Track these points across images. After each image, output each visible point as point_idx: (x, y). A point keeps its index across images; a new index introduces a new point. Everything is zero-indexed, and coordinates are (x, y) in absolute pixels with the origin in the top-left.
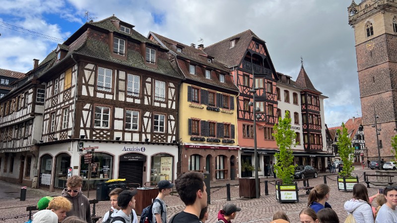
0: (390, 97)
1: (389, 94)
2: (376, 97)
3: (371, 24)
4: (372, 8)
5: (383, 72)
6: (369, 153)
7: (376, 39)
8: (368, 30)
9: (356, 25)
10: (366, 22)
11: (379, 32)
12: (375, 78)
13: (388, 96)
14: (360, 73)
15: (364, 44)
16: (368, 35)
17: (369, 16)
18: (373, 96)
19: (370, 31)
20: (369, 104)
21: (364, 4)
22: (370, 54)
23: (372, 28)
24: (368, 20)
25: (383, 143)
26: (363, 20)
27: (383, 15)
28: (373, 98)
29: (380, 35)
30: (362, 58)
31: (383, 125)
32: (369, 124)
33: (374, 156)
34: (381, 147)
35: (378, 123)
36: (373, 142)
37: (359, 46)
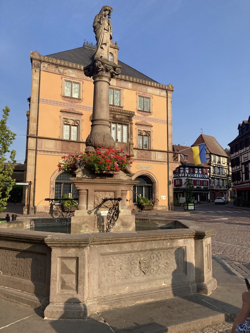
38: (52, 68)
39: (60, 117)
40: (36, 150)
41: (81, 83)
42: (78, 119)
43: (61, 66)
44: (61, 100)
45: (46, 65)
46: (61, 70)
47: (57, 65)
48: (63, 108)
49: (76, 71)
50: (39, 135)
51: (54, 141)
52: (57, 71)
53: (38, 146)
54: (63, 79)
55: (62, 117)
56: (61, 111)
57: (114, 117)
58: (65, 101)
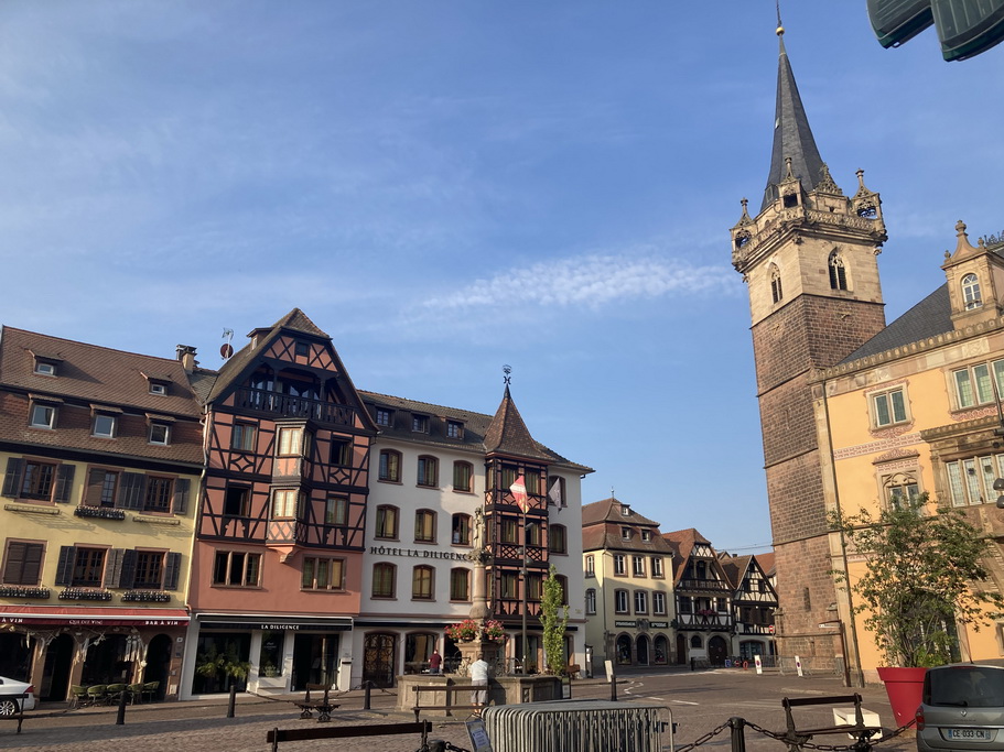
2: (794, 465)
3: (778, 271)
5: (803, 396)
6: (786, 625)
7: (787, 309)
8: (774, 284)
9: (752, 274)
10: (767, 266)
11: (792, 291)
12: (790, 414)
14: (762, 400)
15: (765, 323)
16: (776, 300)
17: (772, 251)
18: (788, 463)
19: (777, 290)
20: (781, 486)
22: (778, 348)
23: (780, 282)
24: (771, 259)
25: (812, 595)
26: (761, 259)
27: (797, 246)
28: (788, 467)
29: (794, 300)
30: (764, 361)
31: (810, 543)
32: (784, 541)
33: (796, 632)
34: (808, 607)
35: (800, 537)
36: (793, 592)
37: (759, 328)
38: (847, 383)
40: (845, 556)
41: (904, 385)
42: (912, 467)
43: (857, 371)
44: (871, 440)
45: (834, 383)
46: (861, 378)
47: (851, 374)
48: (878, 455)
49: (888, 367)
52: (854, 385)
53: (847, 547)
54: (868, 394)
56: (874, 464)
57: (963, 446)
58: (878, 440)
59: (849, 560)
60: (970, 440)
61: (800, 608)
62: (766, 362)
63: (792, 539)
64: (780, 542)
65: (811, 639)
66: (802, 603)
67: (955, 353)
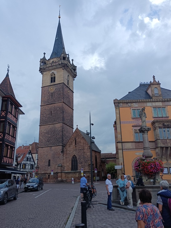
0: (61, 127)
1: (61, 125)
2: (51, 126)
3: (55, 75)
4: (57, 64)
5: (58, 109)
6: (39, 170)
7: (57, 85)
8: (52, 78)
9: (44, 73)
10: (51, 72)
11: (59, 81)
12: (53, 113)
13: (59, 126)
14: (42, 107)
15: (48, 87)
16: (52, 82)
17: (54, 69)
18: (49, 125)
19: (53, 79)
20: (45, 131)
21: (52, 60)
22: (51, 95)
23: (55, 78)
24: (53, 71)
25: (51, 162)
26: (49, 70)
27: (63, 70)
28: (49, 127)
29: (60, 83)
30: (45, 97)
31: (53, 148)
32: (43, 146)
33: (43, 172)
34: (49, 165)
35: (50, 146)
36: (44, 161)
37: (44, 88)
38: (125, 105)
39: (132, 129)
40: (122, 149)
43: (129, 103)
44: (132, 120)
45: (122, 104)
47: (127, 103)
48: (133, 124)
49: (137, 103)
50: (123, 141)
51: (131, 143)
52: (127, 106)
53: (123, 147)
54: (131, 109)
55: (133, 130)
56: (132, 126)
57: (163, 125)
58: (134, 121)
59: (123, 150)
60: (165, 124)
61: (46, 165)
62: (46, 97)
63: (46, 146)
64: (41, 147)
65: (49, 174)
66: (47, 164)
67: (154, 104)
